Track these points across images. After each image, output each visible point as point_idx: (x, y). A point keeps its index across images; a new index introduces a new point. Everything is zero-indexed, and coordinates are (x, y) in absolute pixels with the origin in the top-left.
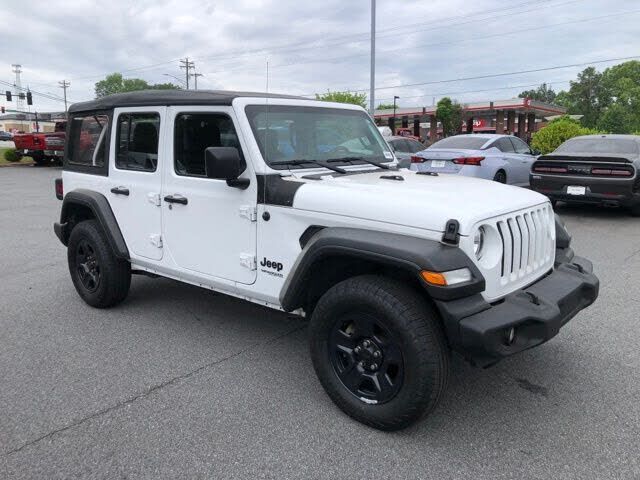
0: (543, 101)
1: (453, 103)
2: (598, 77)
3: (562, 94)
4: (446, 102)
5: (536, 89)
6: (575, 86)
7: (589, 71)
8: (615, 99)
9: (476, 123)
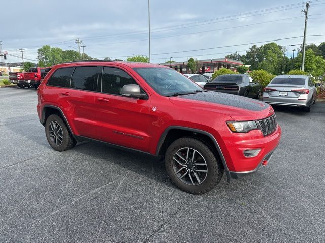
0: (235, 60)
1: (195, 60)
2: (258, 49)
3: (243, 56)
4: (191, 60)
5: (233, 54)
6: (249, 53)
7: (254, 47)
8: (264, 58)
9: (206, 69)
